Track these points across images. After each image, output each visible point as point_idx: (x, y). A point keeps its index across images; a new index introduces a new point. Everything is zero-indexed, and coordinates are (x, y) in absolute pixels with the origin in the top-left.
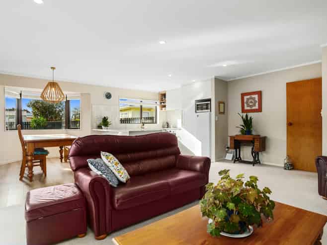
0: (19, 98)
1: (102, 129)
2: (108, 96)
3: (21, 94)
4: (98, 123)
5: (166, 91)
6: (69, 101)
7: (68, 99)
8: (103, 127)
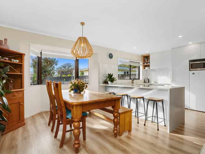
0: (40, 56)
1: (108, 84)
2: (111, 56)
3: (41, 53)
4: (104, 79)
5: (150, 54)
6: (78, 60)
7: (77, 59)
8: (109, 82)
